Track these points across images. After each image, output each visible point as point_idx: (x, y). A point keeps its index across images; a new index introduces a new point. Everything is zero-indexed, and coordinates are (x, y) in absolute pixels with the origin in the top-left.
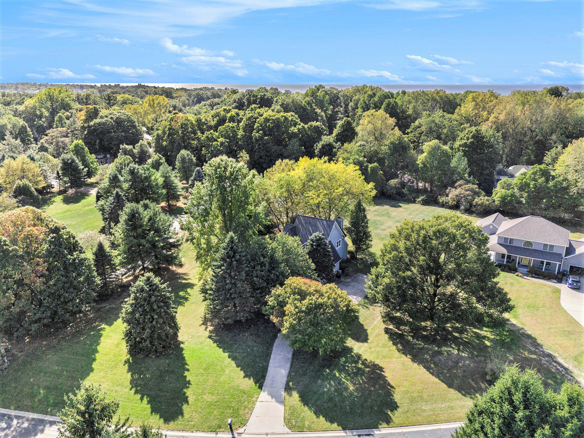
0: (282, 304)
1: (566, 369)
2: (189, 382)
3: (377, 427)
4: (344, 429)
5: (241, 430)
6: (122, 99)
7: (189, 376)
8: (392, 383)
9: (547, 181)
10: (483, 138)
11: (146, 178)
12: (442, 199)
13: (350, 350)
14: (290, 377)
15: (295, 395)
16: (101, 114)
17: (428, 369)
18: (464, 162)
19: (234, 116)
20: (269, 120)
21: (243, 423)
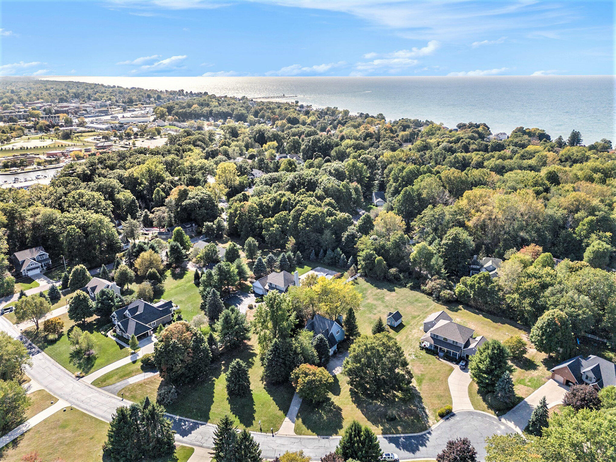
0: (298, 378)
1: (427, 415)
2: (255, 411)
3: (331, 435)
4: (318, 435)
5: (276, 433)
6: (200, 165)
7: (255, 408)
8: (343, 417)
9: (487, 284)
10: (459, 240)
11: (228, 271)
12: (423, 287)
13: (330, 399)
14: (299, 412)
15: (300, 420)
16: (189, 195)
17: (362, 411)
18: (441, 261)
19: (287, 202)
20: (310, 215)
21: (277, 430)
